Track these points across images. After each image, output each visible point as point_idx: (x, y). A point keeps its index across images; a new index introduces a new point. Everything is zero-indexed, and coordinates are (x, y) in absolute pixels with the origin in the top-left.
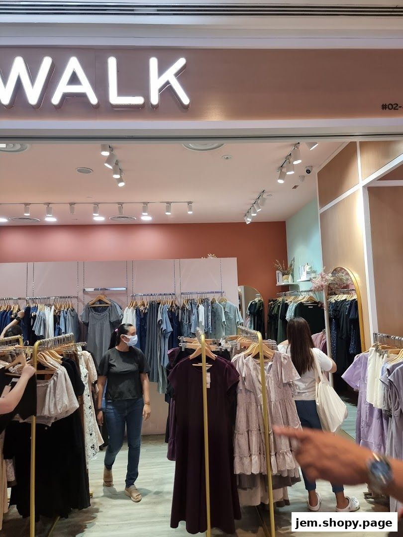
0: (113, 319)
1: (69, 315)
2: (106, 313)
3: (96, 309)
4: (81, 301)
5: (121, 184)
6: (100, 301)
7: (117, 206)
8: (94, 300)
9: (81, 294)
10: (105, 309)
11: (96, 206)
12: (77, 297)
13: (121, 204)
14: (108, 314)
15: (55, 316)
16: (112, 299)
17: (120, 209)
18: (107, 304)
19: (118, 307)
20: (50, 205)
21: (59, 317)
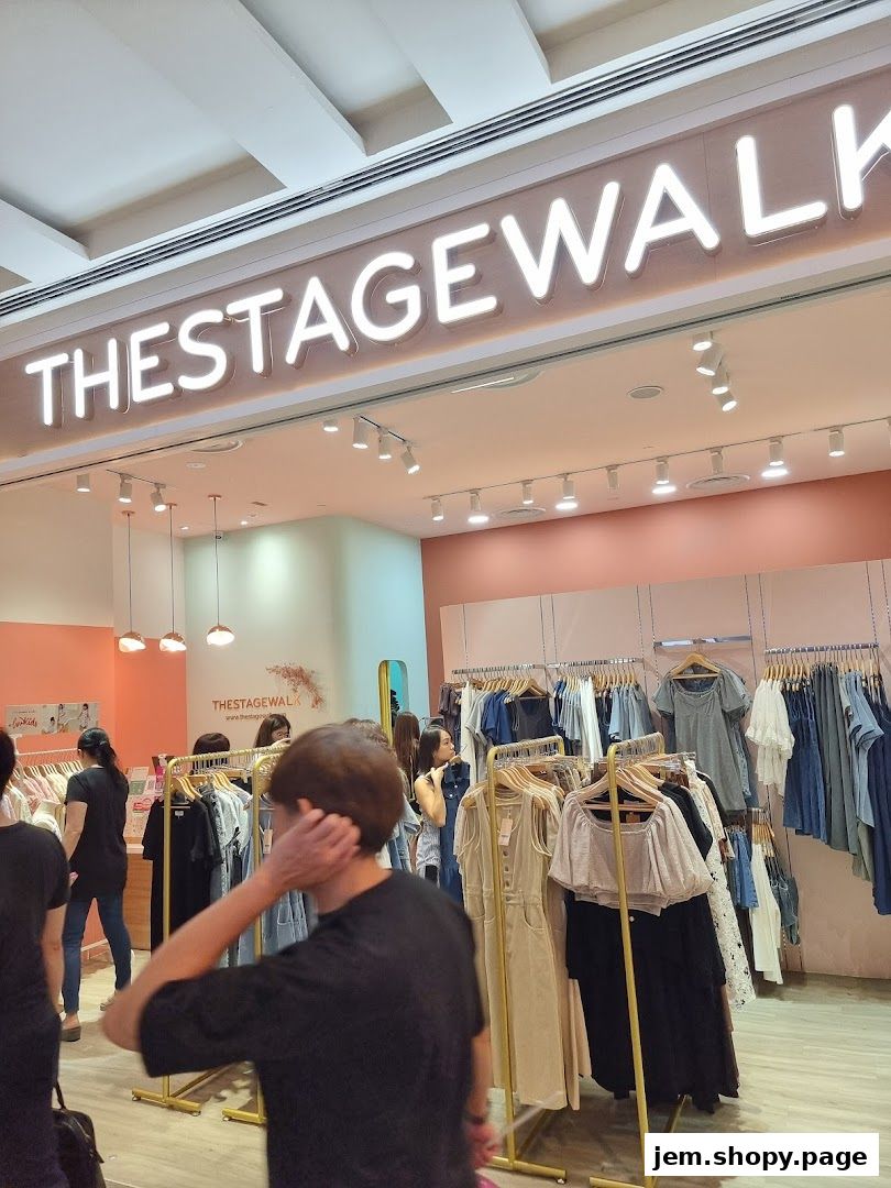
0: (730, 706)
1: (633, 698)
2: (713, 690)
3: (686, 684)
4: (652, 669)
5: (729, 406)
6: (695, 668)
7: (709, 455)
8: (681, 665)
9: (648, 653)
10: (708, 683)
11: (662, 466)
12: (643, 661)
13: (717, 450)
14: (716, 695)
15: (598, 701)
16: (720, 661)
17: (717, 461)
18: (710, 672)
19: (735, 678)
20: (569, 478)
21: (609, 702)
